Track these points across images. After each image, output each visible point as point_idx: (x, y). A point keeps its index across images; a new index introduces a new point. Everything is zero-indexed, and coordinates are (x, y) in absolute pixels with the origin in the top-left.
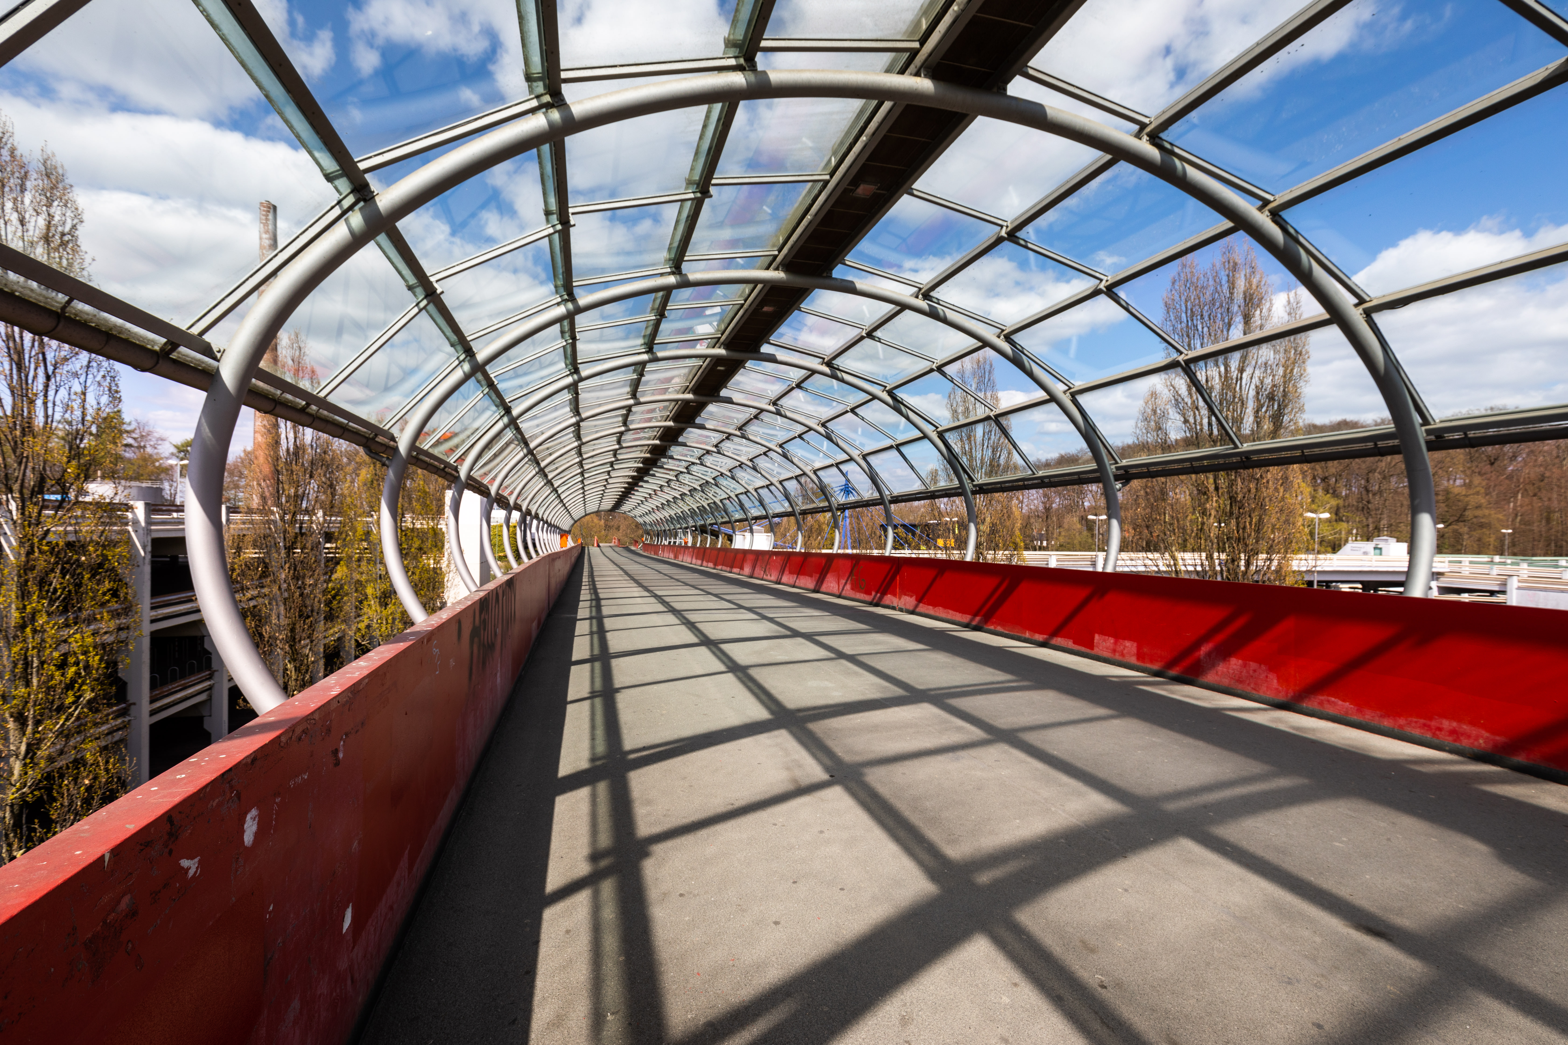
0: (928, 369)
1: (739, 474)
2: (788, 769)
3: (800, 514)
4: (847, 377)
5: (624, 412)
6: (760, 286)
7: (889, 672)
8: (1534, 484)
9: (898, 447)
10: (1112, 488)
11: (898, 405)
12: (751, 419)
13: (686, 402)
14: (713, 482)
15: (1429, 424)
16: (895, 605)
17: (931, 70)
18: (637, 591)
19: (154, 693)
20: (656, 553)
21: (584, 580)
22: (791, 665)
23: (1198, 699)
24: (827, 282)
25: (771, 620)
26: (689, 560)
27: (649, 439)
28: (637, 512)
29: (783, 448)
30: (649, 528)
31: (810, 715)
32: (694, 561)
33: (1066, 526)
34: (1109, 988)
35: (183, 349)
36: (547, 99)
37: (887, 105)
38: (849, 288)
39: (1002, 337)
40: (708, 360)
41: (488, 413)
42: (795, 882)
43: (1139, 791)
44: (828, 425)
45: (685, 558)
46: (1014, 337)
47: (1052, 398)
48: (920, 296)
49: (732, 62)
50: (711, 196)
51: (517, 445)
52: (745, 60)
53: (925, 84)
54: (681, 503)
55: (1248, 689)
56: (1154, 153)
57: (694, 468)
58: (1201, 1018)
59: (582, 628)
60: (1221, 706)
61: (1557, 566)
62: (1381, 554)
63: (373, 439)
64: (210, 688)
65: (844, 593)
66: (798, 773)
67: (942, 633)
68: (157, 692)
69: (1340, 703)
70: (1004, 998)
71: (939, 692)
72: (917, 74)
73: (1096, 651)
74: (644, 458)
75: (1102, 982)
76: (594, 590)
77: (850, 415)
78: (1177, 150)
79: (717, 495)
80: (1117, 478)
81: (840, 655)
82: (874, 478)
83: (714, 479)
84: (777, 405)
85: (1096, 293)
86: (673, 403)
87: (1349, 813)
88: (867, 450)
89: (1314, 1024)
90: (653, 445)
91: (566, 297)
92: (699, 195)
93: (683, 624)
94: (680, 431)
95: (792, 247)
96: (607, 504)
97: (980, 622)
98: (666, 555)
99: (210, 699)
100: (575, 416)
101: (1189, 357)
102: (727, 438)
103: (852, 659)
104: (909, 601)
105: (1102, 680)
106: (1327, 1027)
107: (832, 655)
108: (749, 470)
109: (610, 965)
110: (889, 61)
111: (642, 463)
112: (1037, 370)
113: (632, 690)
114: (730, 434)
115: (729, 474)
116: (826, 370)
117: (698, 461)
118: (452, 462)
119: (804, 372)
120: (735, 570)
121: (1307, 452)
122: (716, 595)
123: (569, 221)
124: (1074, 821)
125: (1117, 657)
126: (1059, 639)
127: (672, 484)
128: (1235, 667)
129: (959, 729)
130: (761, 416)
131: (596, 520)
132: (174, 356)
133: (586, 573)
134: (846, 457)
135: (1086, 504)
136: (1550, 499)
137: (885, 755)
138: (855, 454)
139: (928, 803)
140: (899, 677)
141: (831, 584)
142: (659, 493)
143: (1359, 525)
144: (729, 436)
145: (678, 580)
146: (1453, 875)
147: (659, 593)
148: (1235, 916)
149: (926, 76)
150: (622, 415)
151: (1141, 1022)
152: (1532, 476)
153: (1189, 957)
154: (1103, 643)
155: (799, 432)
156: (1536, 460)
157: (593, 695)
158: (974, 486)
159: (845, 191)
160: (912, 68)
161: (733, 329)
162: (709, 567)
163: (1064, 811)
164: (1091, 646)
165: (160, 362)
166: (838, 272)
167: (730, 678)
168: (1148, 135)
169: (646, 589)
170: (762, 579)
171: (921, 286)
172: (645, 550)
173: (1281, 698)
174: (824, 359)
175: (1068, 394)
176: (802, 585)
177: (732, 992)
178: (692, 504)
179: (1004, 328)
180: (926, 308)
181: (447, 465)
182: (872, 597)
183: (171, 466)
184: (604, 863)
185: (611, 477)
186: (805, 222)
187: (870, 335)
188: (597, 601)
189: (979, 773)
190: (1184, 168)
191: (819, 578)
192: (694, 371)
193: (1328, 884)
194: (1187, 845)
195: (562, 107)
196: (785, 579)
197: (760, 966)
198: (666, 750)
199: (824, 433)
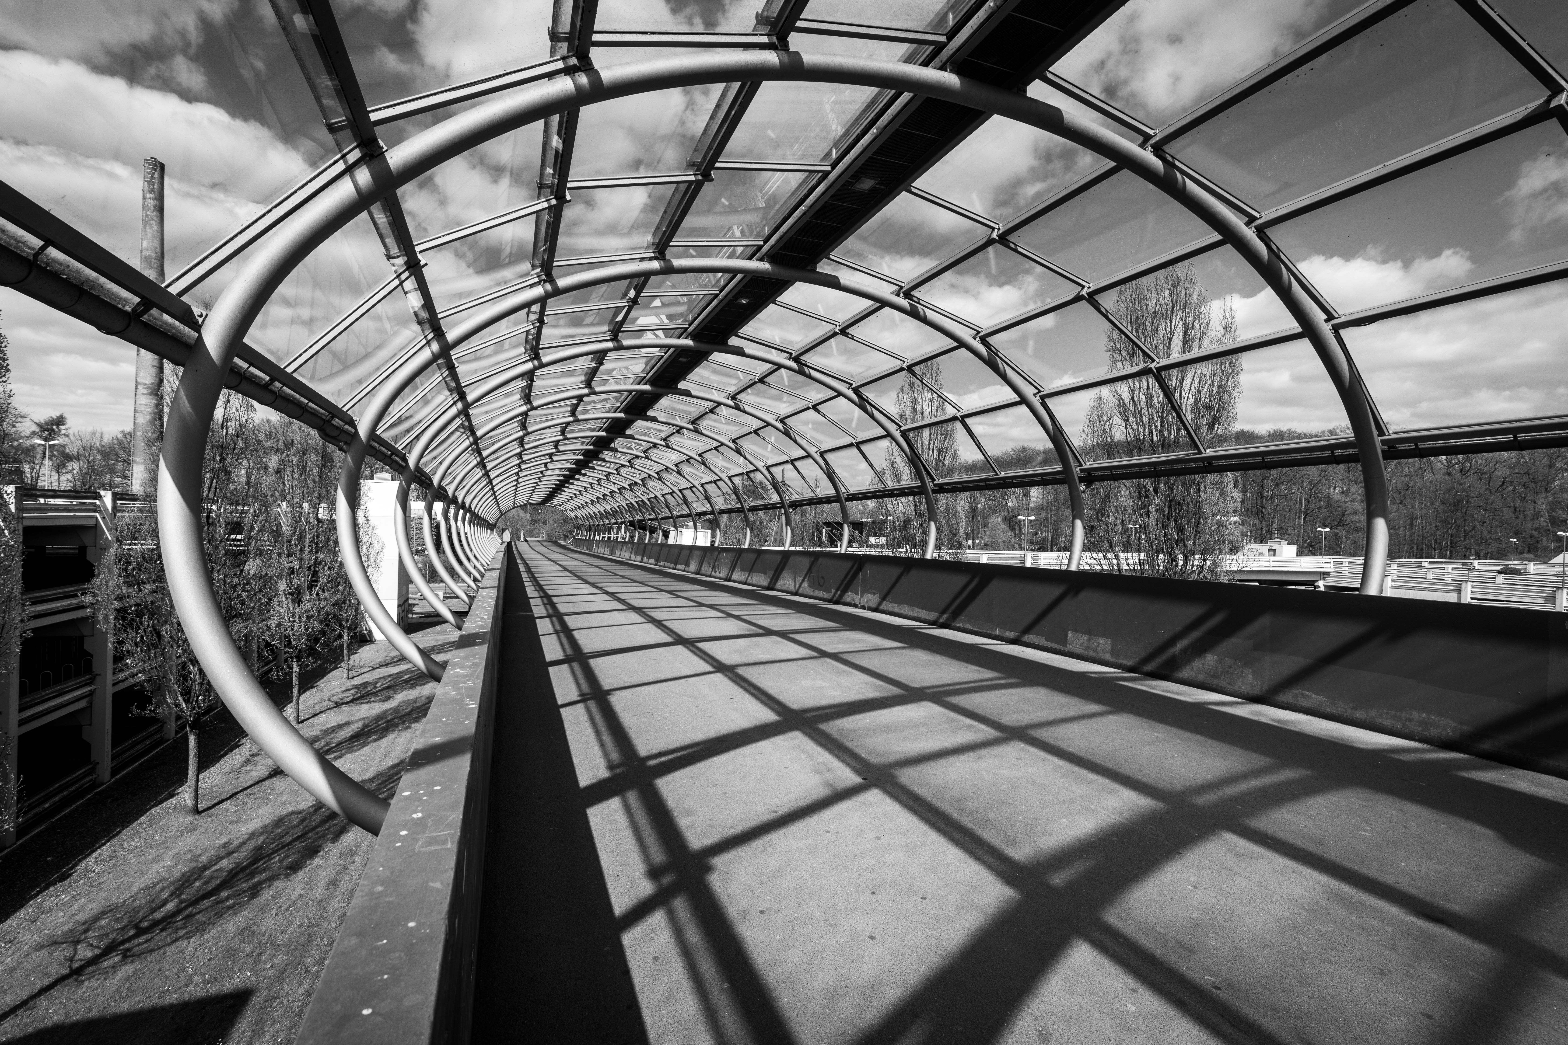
0: (898, 368)
1: (686, 469)
2: (817, 772)
3: (749, 510)
4: (814, 374)
5: (575, 401)
6: (739, 276)
7: (878, 671)
8: (1400, 493)
9: (858, 445)
10: (1077, 489)
11: (863, 403)
12: (706, 413)
13: (641, 393)
14: (656, 476)
15: (1384, 435)
16: (857, 602)
17: (955, 65)
18: (585, 588)
19: (24, 701)
20: (589, 549)
21: (523, 576)
22: (778, 664)
23: (1178, 694)
24: (812, 275)
25: (738, 618)
26: (627, 556)
27: (593, 430)
28: (568, 506)
29: (737, 443)
30: (580, 522)
31: (817, 716)
32: (633, 557)
33: (990, 525)
34: (1223, 989)
35: (154, 312)
36: (574, 61)
37: (906, 96)
38: (833, 283)
39: (978, 339)
40: (672, 350)
41: (440, 398)
42: (873, 893)
43: (1165, 786)
44: (786, 421)
45: (623, 554)
46: (989, 339)
47: (1023, 400)
48: (901, 295)
49: (765, 40)
50: (712, 180)
51: (463, 433)
52: (778, 39)
53: (950, 79)
54: (618, 497)
55: (1223, 684)
56: (1157, 163)
57: (637, 462)
58: (1320, 1015)
59: (544, 626)
60: (1201, 701)
61: (1421, 567)
62: (1274, 555)
63: (329, 421)
64: (91, 694)
65: (801, 591)
66: (830, 777)
67: (911, 630)
68: (28, 700)
69: (1314, 696)
70: (1129, 1006)
71: (934, 690)
72: (942, 68)
73: (1069, 648)
74: (585, 450)
75: (1214, 983)
76: (539, 587)
77: (811, 412)
78: (1177, 163)
79: (657, 489)
80: (1082, 480)
81: (823, 654)
82: (831, 475)
83: (657, 473)
84: (736, 399)
85: (1078, 299)
86: (625, 394)
87: (1357, 801)
88: (824, 448)
89: (1423, 1014)
90: (597, 437)
91: (544, 277)
92: (700, 178)
93: (649, 622)
94: (628, 423)
95: (781, 238)
96: (538, 497)
97: (948, 619)
98: (601, 550)
99: (90, 705)
100: (525, 404)
101: (1161, 364)
102: (678, 432)
103: (835, 657)
104: (872, 599)
105: (1082, 676)
106: (1436, 1016)
107: (815, 654)
108: (697, 465)
109: (716, 993)
110: (910, 52)
111: (583, 455)
112: (1010, 373)
113: (624, 692)
114: (682, 428)
115: (675, 468)
116: (794, 365)
117: (643, 455)
118: (400, 448)
119: (769, 366)
120: (679, 567)
121: (1268, 459)
122: (670, 592)
123: (564, 197)
124: (1114, 816)
125: (1091, 654)
126: (1031, 636)
127: (611, 478)
128: (1210, 663)
129: (969, 727)
130: (717, 410)
131: (522, 514)
132: (145, 318)
133: (522, 569)
134: (804, 454)
135: (1010, 504)
136: (1413, 507)
137: (908, 755)
138: (813, 450)
139: (970, 804)
140: (890, 676)
141: (787, 581)
142: (596, 487)
143: (1252, 528)
144: (679, 430)
145: (622, 576)
146: (1475, 859)
147: (610, 590)
148: (1305, 909)
149: (951, 71)
150: (571, 405)
151: (1270, 1024)
152: (1399, 485)
153: (1282, 953)
154: (1077, 640)
155: (755, 428)
156: (1402, 471)
157: (584, 699)
158: (935, 485)
159: (847, 183)
160: (937, 61)
161: (704, 320)
162: (650, 563)
163: (1103, 808)
164: (1064, 642)
165: (132, 324)
166: (824, 268)
167: (719, 678)
168: (1152, 146)
169: (593, 585)
170: (710, 576)
171: (903, 285)
172: (576, 546)
173: (1256, 691)
174: (791, 354)
175: (1038, 397)
176: (754, 582)
177: (857, 1016)
178: (631, 498)
179: (980, 330)
180: (908, 306)
181: (395, 451)
182: (832, 594)
183: (33, 447)
184: (667, 880)
185: (548, 469)
186: (798, 213)
187: (843, 332)
188: (548, 599)
189: (1007, 772)
190: (1184, 181)
191: (774, 575)
192: (653, 362)
193: (1373, 872)
194: (1230, 838)
195: (591, 72)
196: (735, 576)
197: (874, 986)
198: (684, 756)
199: (782, 429)
